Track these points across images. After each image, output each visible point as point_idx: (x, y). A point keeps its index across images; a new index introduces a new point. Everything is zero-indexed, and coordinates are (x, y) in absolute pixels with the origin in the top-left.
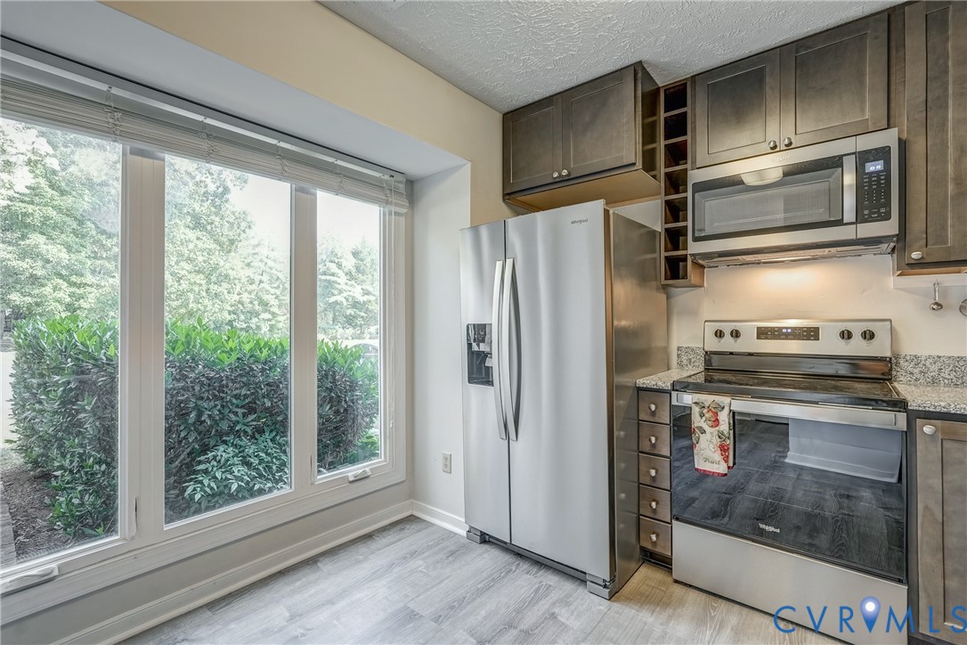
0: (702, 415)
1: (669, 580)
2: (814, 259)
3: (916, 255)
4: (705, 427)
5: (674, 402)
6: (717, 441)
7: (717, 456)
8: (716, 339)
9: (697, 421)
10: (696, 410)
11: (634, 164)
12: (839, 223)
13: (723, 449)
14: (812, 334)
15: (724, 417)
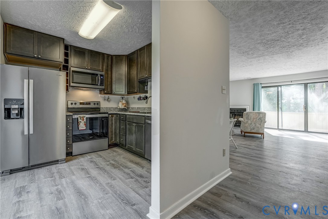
0: (80, 119)
1: (71, 157)
2: (90, 90)
3: (106, 92)
4: (81, 121)
5: (73, 117)
6: (84, 123)
7: (84, 126)
8: (71, 105)
9: (79, 120)
10: (79, 118)
11: (62, 62)
12: (97, 85)
13: (85, 124)
14: (89, 104)
15: (85, 118)
